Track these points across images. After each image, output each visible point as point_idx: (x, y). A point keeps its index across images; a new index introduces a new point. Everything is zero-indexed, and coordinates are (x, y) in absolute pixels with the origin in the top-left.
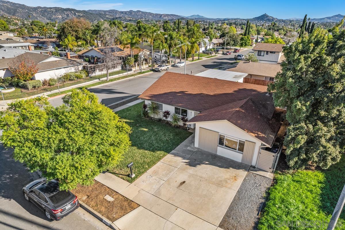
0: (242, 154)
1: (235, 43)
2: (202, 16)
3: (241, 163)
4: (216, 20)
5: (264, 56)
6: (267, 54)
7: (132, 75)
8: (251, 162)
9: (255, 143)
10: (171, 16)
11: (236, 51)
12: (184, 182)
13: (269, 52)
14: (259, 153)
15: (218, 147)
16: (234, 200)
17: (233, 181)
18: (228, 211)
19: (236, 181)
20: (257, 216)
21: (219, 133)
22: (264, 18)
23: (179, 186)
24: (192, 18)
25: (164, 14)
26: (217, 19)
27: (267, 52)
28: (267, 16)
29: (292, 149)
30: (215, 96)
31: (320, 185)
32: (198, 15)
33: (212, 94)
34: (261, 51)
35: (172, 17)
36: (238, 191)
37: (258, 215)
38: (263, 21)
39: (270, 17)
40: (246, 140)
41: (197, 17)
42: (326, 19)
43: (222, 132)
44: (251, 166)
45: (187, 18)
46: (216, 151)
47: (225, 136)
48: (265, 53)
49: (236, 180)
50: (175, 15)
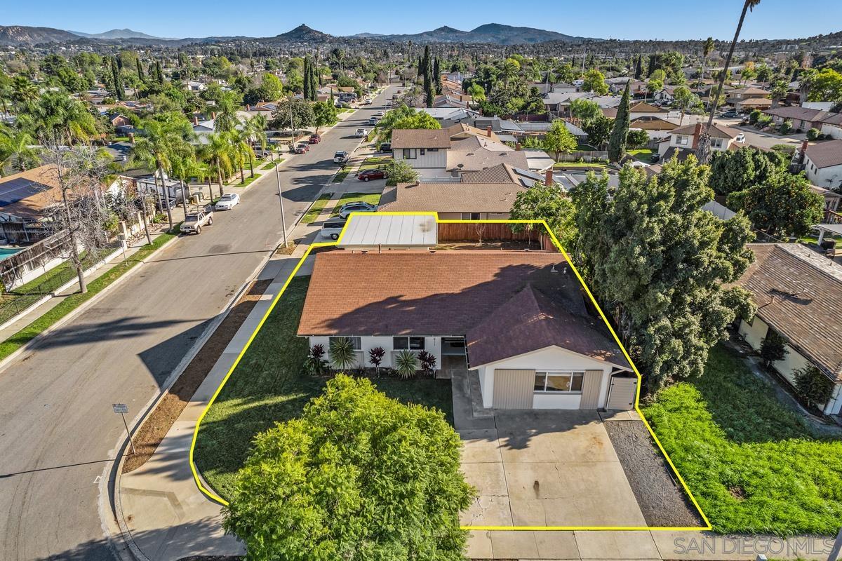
0: (582, 394)
1: (304, 119)
2: (141, 34)
3: (581, 411)
4: (186, 44)
5: (416, 158)
6: (423, 154)
7: (134, 260)
8: (597, 403)
9: (602, 370)
10: (40, 32)
11: (314, 141)
12: (537, 483)
13: (426, 150)
14: (610, 384)
15: (535, 395)
16: (628, 477)
17: (600, 448)
18: (638, 499)
19: (604, 446)
20: (676, 488)
21: (535, 370)
22: (301, 33)
23: (538, 495)
24: (113, 37)
25: (13, 27)
26: (186, 40)
27: (422, 150)
28: (309, 31)
29: (661, 364)
30: (465, 293)
31: (701, 404)
32: (127, 31)
33: (457, 291)
34: (409, 149)
35: (45, 35)
36: (621, 461)
37: (675, 485)
38: (302, 43)
39: (316, 31)
40: (586, 370)
41: (126, 37)
42: (425, 35)
43: (540, 368)
44: (599, 410)
45: (96, 39)
46: (532, 404)
47: (547, 372)
48: (419, 151)
49: (602, 444)
50: (54, 31)
